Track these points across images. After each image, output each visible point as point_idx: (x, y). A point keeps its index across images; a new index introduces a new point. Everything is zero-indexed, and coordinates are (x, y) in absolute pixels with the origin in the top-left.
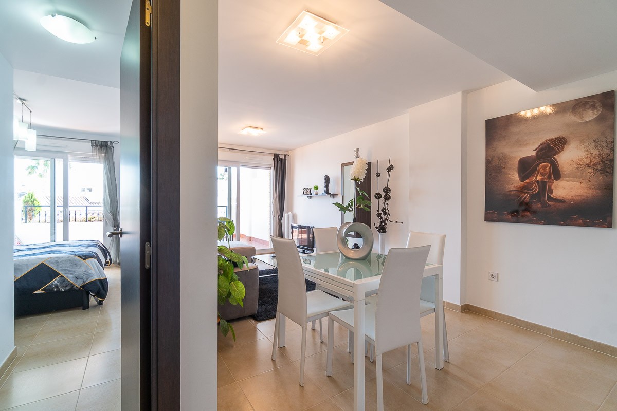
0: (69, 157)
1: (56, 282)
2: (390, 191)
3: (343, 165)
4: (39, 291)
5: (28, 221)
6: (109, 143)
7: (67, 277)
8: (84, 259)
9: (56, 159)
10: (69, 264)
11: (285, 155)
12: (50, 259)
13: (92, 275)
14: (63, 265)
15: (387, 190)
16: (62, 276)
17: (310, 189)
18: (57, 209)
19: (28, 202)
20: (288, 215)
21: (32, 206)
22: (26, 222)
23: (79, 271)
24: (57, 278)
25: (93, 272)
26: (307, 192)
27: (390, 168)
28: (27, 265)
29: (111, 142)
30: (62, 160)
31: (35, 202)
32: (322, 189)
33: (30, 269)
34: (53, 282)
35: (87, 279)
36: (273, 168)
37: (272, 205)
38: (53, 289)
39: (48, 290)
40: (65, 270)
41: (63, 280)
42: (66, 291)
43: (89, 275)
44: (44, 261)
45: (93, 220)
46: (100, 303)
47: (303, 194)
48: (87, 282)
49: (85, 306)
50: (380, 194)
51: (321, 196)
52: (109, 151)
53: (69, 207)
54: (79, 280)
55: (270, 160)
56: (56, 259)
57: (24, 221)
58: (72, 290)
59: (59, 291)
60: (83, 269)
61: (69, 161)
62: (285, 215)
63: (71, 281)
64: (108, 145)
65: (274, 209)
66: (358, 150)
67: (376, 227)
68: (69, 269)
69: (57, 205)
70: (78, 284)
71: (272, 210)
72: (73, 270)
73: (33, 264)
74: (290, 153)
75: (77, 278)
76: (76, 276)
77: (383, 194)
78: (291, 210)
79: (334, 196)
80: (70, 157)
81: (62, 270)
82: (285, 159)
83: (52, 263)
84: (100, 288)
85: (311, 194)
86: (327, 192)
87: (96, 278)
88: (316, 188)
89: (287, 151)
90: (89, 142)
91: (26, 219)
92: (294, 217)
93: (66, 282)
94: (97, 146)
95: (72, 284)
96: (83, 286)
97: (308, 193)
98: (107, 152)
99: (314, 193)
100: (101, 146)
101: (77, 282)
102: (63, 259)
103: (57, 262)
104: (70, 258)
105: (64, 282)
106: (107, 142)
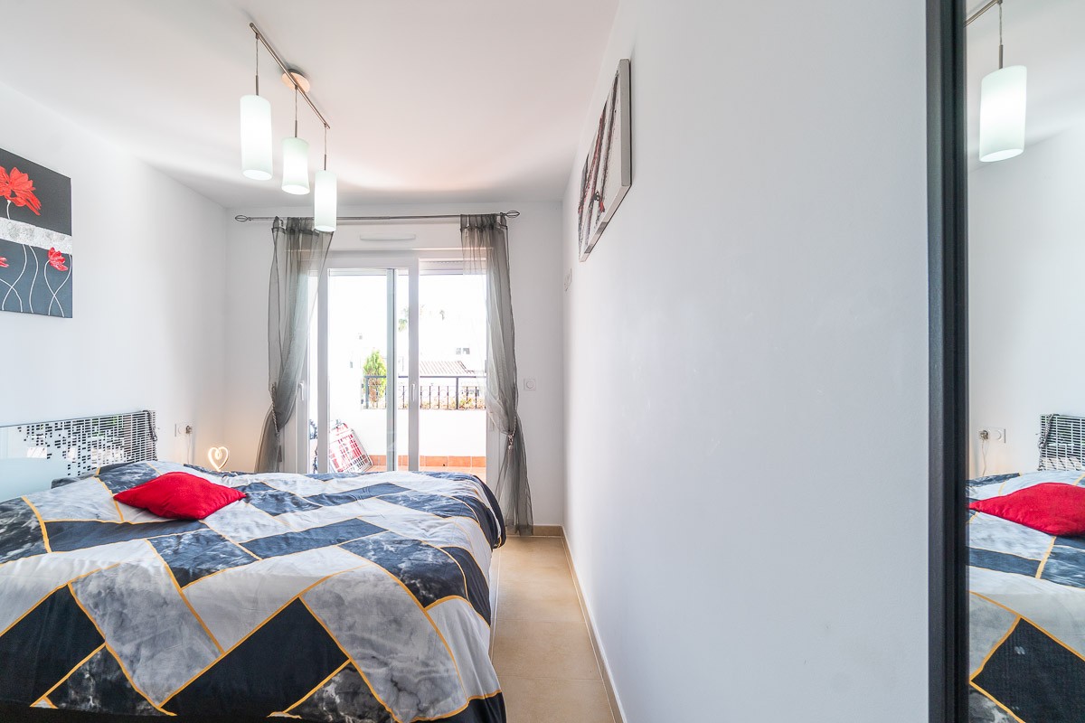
0: (421, 265)
1: (331, 690)
4: (284, 714)
5: (370, 404)
6: (499, 218)
7: (368, 675)
8: (425, 602)
9: (397, 271)
10: (374, 619)
12: (320, 587)
13: (448, 687)
14: (357, 618)
16: (351, 668)
18: (398, 381)
19: (370, 369)
21: (377, 377)
22: (367, 407)
23: (406, 657)
24: (336, 675)
25: (453, 663)
28: (255, 601)
29: (503, 215)
30: (407, 272)
31: (380, 369)
33: (262, 620)
34: (321, 691)
35: (434, 702)
38: (322, 715)
39: (307, 710)
40: (364, 642)
41: (355, 689)
43: (436, 690)
44: (305, 593)
45: (468, 405)
48: (432, 715)
52: (499, 237)
53: (420, 379)
54: (405, 700)
56: (338, 589)
57: (365, 403)
60: (418, 650)
61: (421, 272)
63: (380, 698)
64: (495, 221)
68: (373, 637)
69: (397, 376)
70: (401, 714)
72: (388, 644)
73: (271, 601)
75: (397, 686)
76: (396, 675)
80: (421, 262)
81: (354, 640)
83: (325, 605)
87: (461, 701)
90: (457, 222)
91: (367, 401)
93: (361, 699)
94: (471, 228)
95: (382, 708)
98: (493, 243)
100: (481, 228)
101: (397, 702)
102: (360, 591)
103: (339, 601)
104: (379, 590)
105: (355, 694)
106: (494, 216)
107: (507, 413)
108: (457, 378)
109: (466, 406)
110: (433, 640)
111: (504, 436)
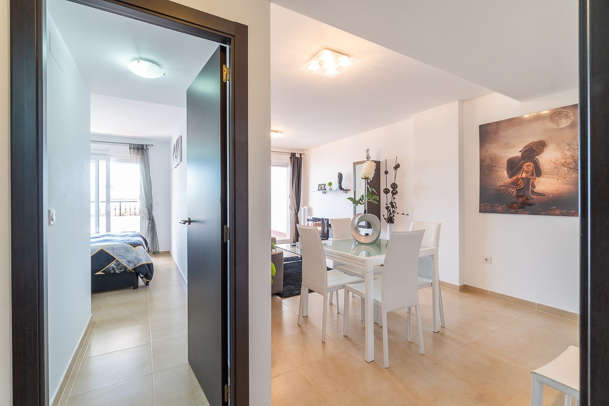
1: (113, 265)
2: (397, 186)
3: (355, 164)
4: (100, 273)
7: (122, 261)
8: (134, 247)
9: (100, 161)
10: (122, 251)
11: (301, 154)
12: (107, 247)
13: (141, 260)
14: (117, 251)
15: (394, 186)
16: (117, 260)
17: (325, 185)
18: (100, 203)
20: (305, 209)
23: (131, 257)
24: (114, 262)
25: (142, 257)
26: (321, 188)
27: (397, 167)
29: (146, 145)
30: (105, 162)
32: (335, 185)
34: (110, 266)
35: (138, 263)
36: (290, 166)
37: (289, 199)
38: (110, 271)
39: (107, 271)
40: (120, 255)
41: (118, 264)
42: (121, 273)
43: (139, 260)
44: (103, 248)
45: (126, 214)
46: (147, 284)
47: (318, 190)
48: (138, 265)
49: (136, 287)
50: (388, 190)
51: (334, 191)
52: (145, 152)
53: (111, 203)
54: (131, 264)
55: (287, 159)
56: (112, 246)
58: (126, 272)
59: (115, 273)
60: (134, 255)
61: (111, 162)
62: (302, 209)
63: (125, 265)
64: (144, 147)
65: (291, 203)
66: (368, 150)
67: (385, 219)
68: (122, 254)
69: (100, 201)
70: (130, 267)
71: (289, 204)
72: (126, 255)
73: (95, 250)
74: (305, 152)
75: (129, 262)
76: (129, 260)
77: (391, 190)
78: (306, 204)
79: (346, 191)
80: (111, 159)
81: (117, 255)
82: (301, 158)
83: (109, 249)
84: (148, 271)
85: (325, 190)
86: (341, 188)
87: (144, 262)
88: (330, 184)
89: (303, 150)
90: (128, 146)
92: (310, 211)
93: (120, 266)
94: (134, 149)
95: (125, 267)
96: (134, 269)
97: (323, 188)
98: (143, 154)
99: (329, 189)
100: (138, 149)
101: (129, 265)
102: (118, 246)
103: (113, 248)
104: (123, 246)
105: (119, 265)
106: (143, 145)
107: (149, 214)
108: (120, 202)
109: (125, 214)
110: (137, 253)
111: (147, 222)
